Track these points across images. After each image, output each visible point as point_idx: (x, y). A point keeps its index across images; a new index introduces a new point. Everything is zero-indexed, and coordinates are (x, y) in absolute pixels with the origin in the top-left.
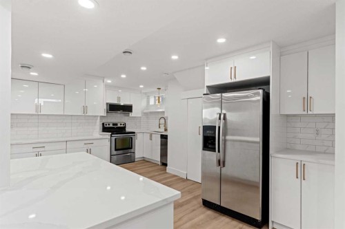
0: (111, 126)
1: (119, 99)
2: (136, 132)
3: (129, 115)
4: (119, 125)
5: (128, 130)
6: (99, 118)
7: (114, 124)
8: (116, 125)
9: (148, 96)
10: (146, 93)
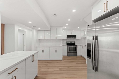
0: (69, 42)
1: (71, 33)
2: (77, 45)
3: (75, 39)
4: (72, 42)
5: (76, 44)
6: (62, 40)
7: (70, 42)
8: (71, 42)
9: (85, 31)
10: (83, 30)
